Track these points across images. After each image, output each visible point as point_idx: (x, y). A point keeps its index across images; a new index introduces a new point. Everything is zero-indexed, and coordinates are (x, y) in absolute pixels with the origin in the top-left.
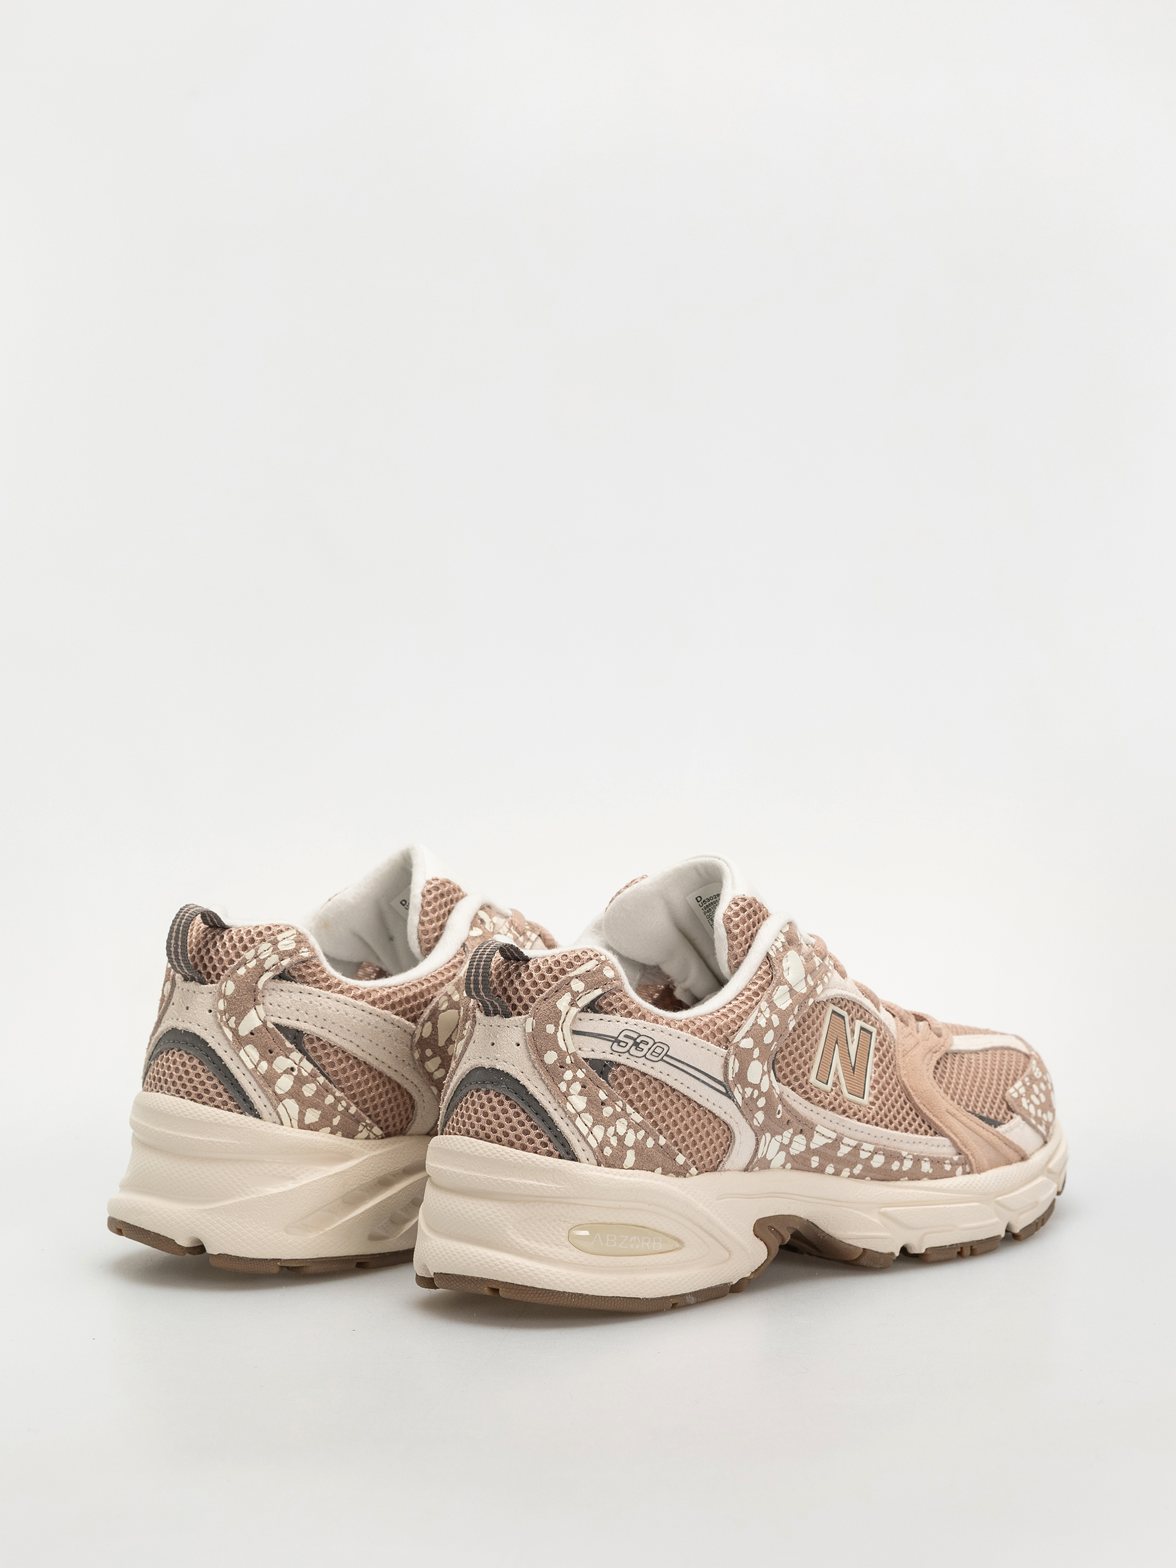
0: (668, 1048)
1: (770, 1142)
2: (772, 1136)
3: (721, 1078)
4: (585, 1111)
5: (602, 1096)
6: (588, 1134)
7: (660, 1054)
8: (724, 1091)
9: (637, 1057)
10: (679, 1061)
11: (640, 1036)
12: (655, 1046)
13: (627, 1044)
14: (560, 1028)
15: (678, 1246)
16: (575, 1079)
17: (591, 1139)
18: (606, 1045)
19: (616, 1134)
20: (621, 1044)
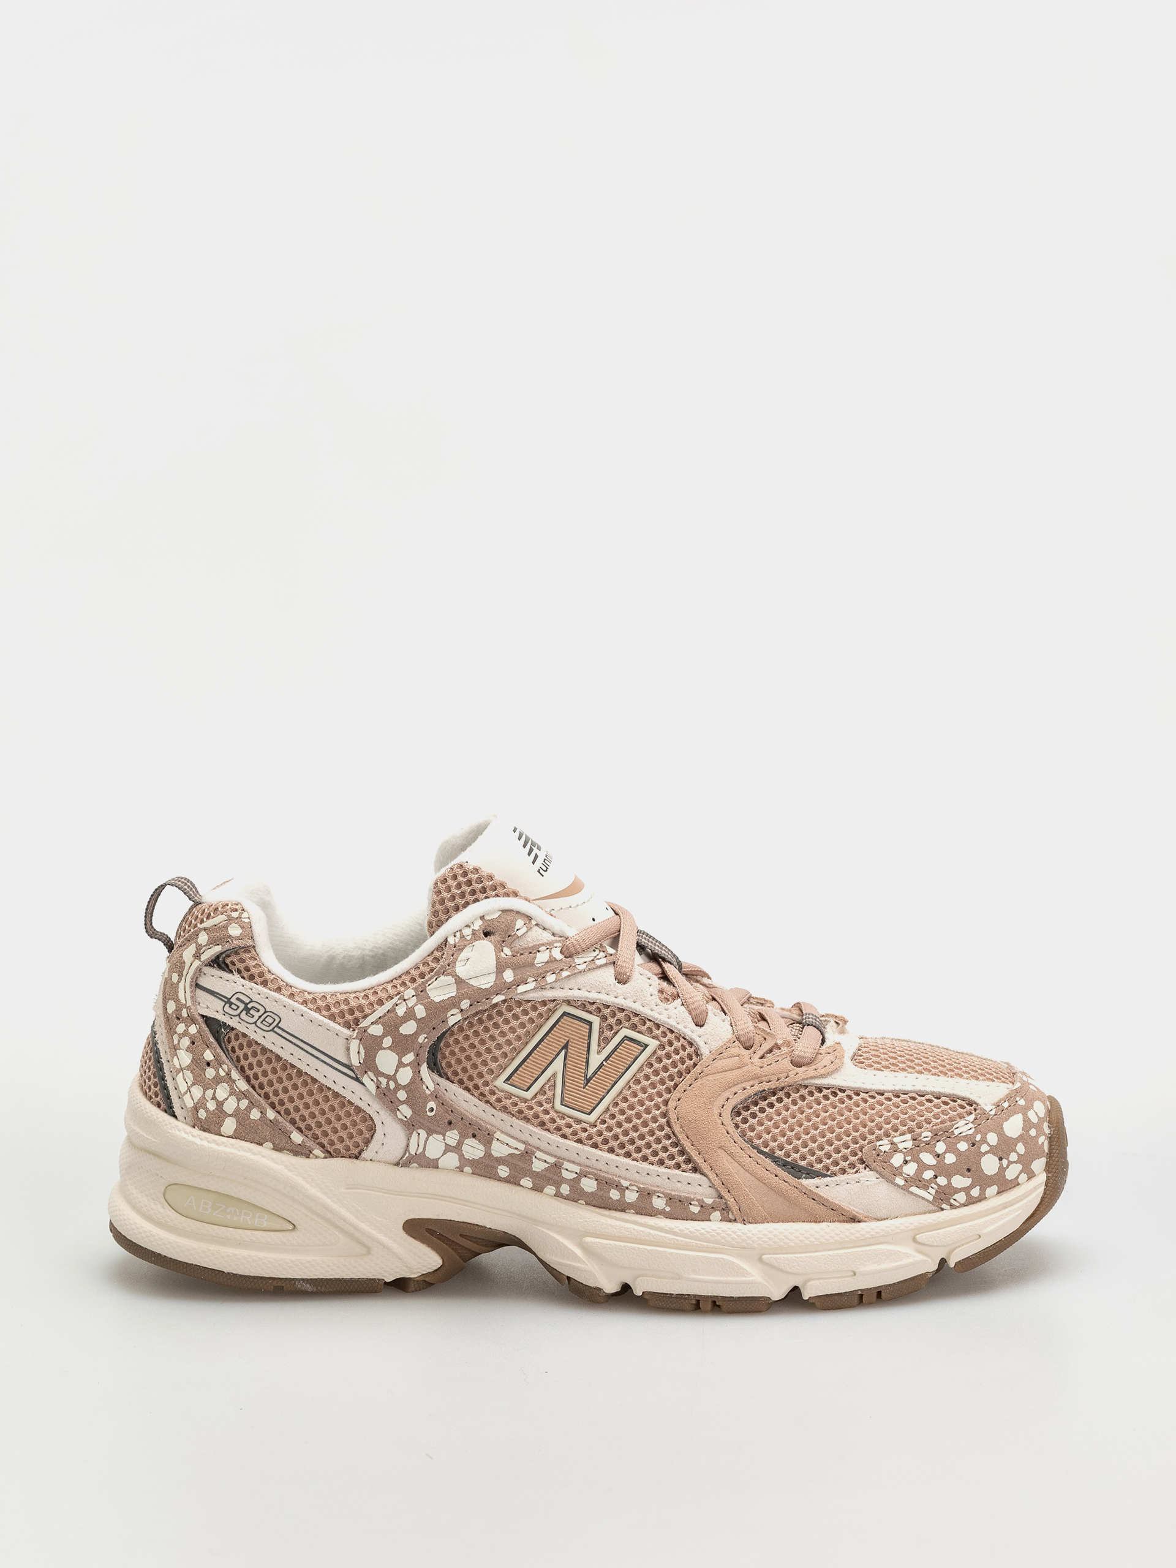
0: (279, 1019)
1: (427, 1139)
2: (429, 1135)
3: (344, 1060)
4: (188, 1068)
5: (208, 1056)
6: (186, 1093)
7: (270, 1025)
8: (354, 1076)
9: (247, 1022)
10: (292, 1035)
11: (252, 1001)
12: (266, 1015)
13: (238, 1007)
14: (183, 979)
15: (291, 1227)
16: (186, 1033)
17: (187, 1098)
18: (220, 1004)
19: (214, 1098)
20: (233, 1006)
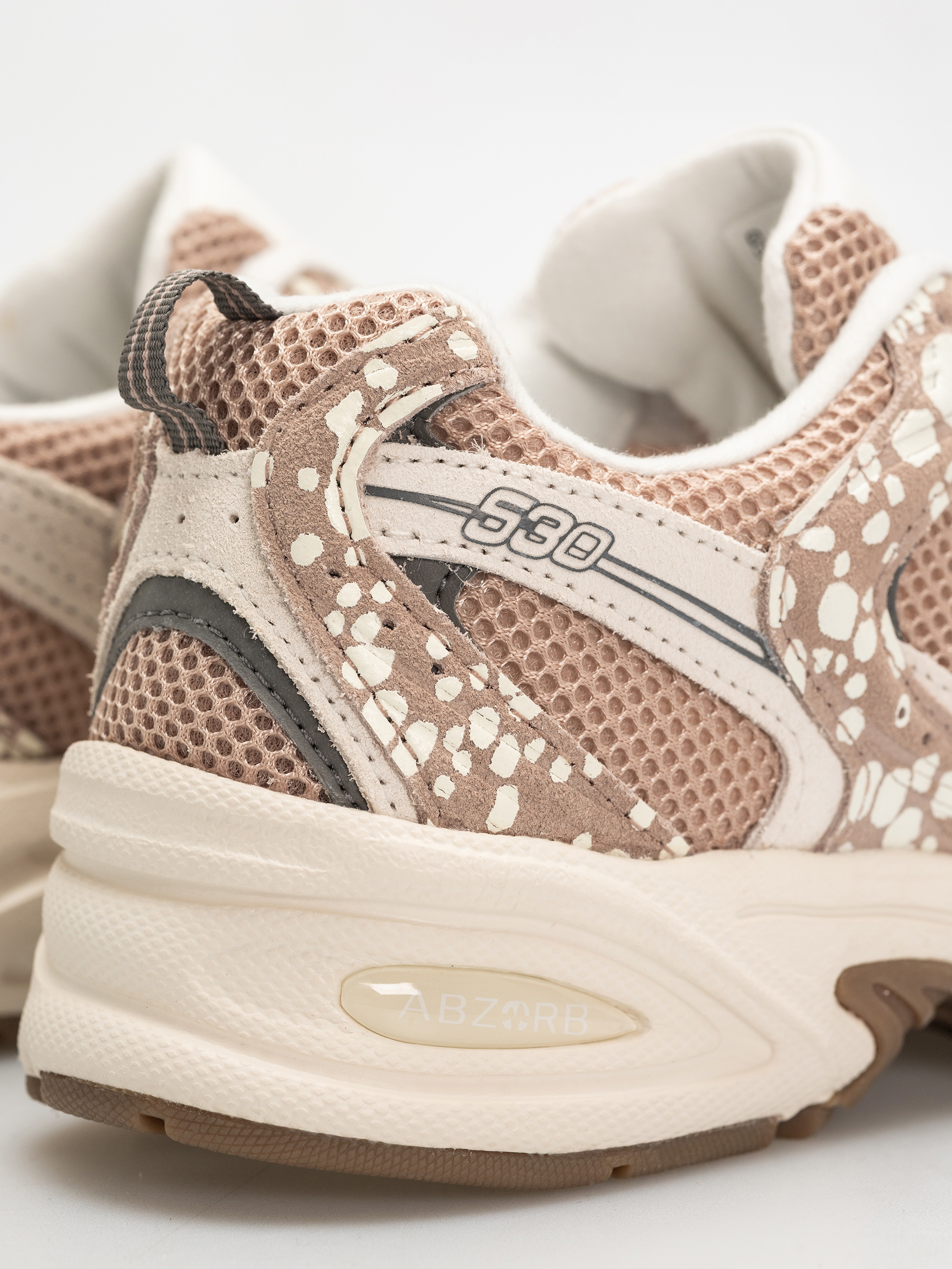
0: (609, 539)
1: (881, 783)
2: (887, 770)
3: (751, 622)
4: (388, 684)
5: (436, 648)
6: (395, 743)
7: (589, 554)
8: (759, 653)
9: (528, 557)
10: (640, 573)
11: (538, 505)
12: (576, 532)
13: (504, 523)
14: (333, 477)
15: (633, 1025)
16: (366, 604)
17: (400, 754)
18: (450, 524)
19: (467, 745)
20: (490, 523)
